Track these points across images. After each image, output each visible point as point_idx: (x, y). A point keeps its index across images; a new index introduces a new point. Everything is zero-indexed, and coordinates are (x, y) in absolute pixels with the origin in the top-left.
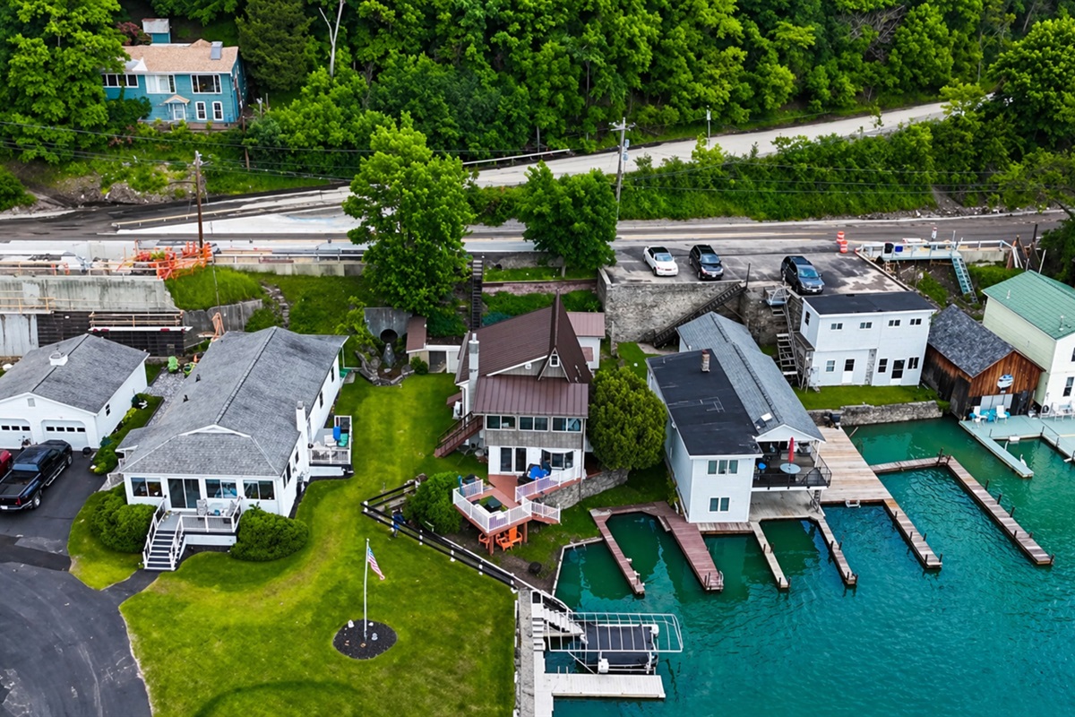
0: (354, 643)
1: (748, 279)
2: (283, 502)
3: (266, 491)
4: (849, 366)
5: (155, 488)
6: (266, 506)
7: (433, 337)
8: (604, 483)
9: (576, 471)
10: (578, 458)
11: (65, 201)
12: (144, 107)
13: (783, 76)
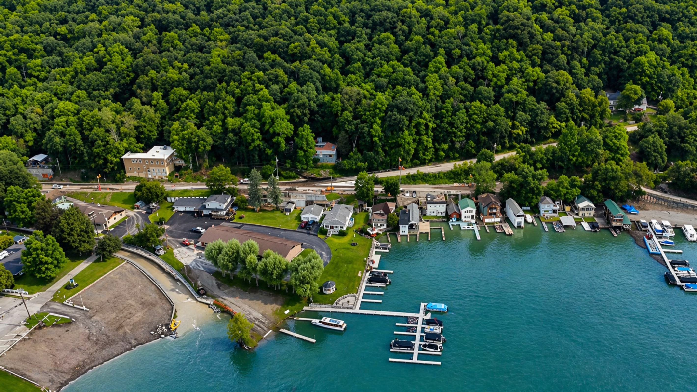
0: (353, 245)
1: (420, 197)
2: (345, 229)
3: (342, 227)
4: (434, 212)
5: (328, 227)
6: (343, 229)
7: (368, 206)
8: (390, 228)
9: (385, 226)
10: (385, 225)
11: (304, 177)
12: (319, 160)
13: (442, 153)
